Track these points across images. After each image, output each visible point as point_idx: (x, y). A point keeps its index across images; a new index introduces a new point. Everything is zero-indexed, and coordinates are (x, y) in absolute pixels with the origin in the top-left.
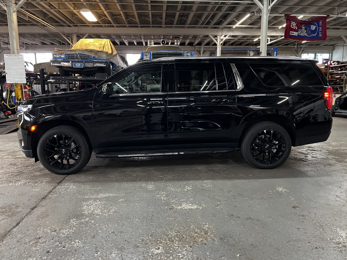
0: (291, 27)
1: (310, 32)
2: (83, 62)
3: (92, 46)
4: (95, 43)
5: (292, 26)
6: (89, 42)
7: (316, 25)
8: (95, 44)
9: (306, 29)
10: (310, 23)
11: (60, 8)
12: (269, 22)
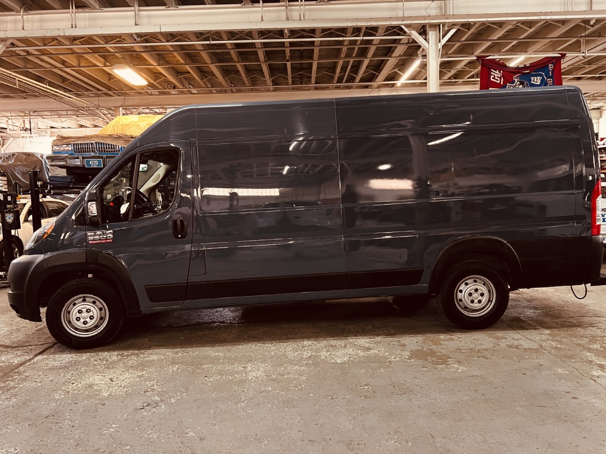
0: (492, 79)
2: (102, 158)
5: (494, 78)
6: (130, 121)
8: (139, 124)
9: (522, 83)
11: (81, 65)
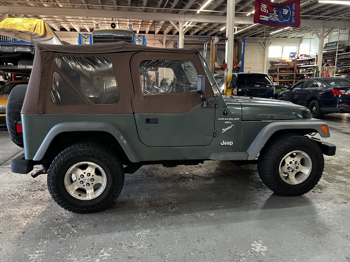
0: (261, 10)
1: (282, 17)
3: (19, 27)
4: (24, 23)
6: (16, 22)
7: (288, 9)
9: (278, 13)
10: (283, 7)
12: (237, 8)
